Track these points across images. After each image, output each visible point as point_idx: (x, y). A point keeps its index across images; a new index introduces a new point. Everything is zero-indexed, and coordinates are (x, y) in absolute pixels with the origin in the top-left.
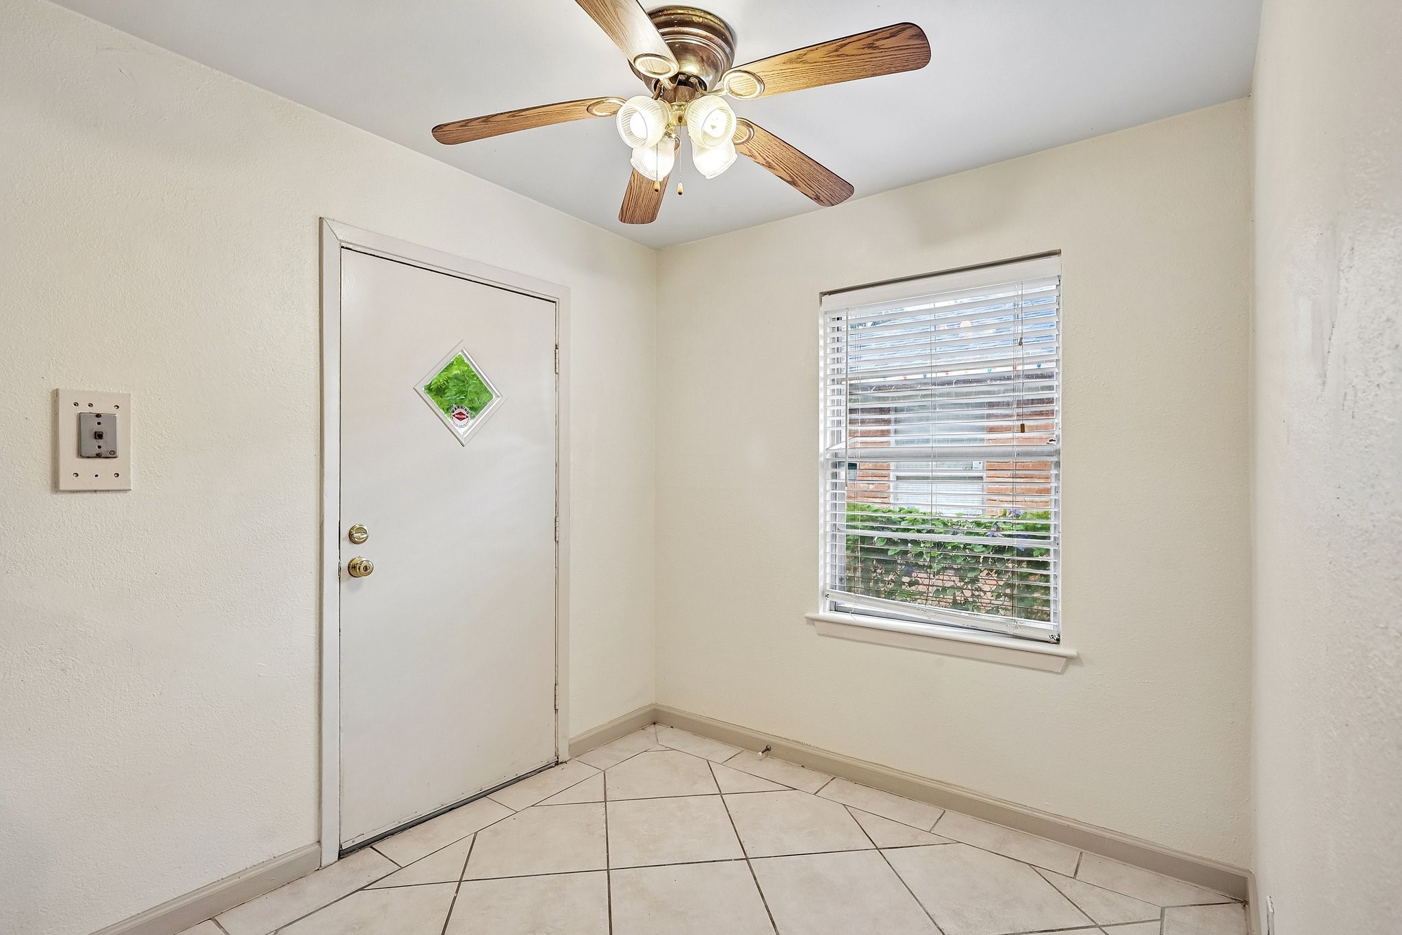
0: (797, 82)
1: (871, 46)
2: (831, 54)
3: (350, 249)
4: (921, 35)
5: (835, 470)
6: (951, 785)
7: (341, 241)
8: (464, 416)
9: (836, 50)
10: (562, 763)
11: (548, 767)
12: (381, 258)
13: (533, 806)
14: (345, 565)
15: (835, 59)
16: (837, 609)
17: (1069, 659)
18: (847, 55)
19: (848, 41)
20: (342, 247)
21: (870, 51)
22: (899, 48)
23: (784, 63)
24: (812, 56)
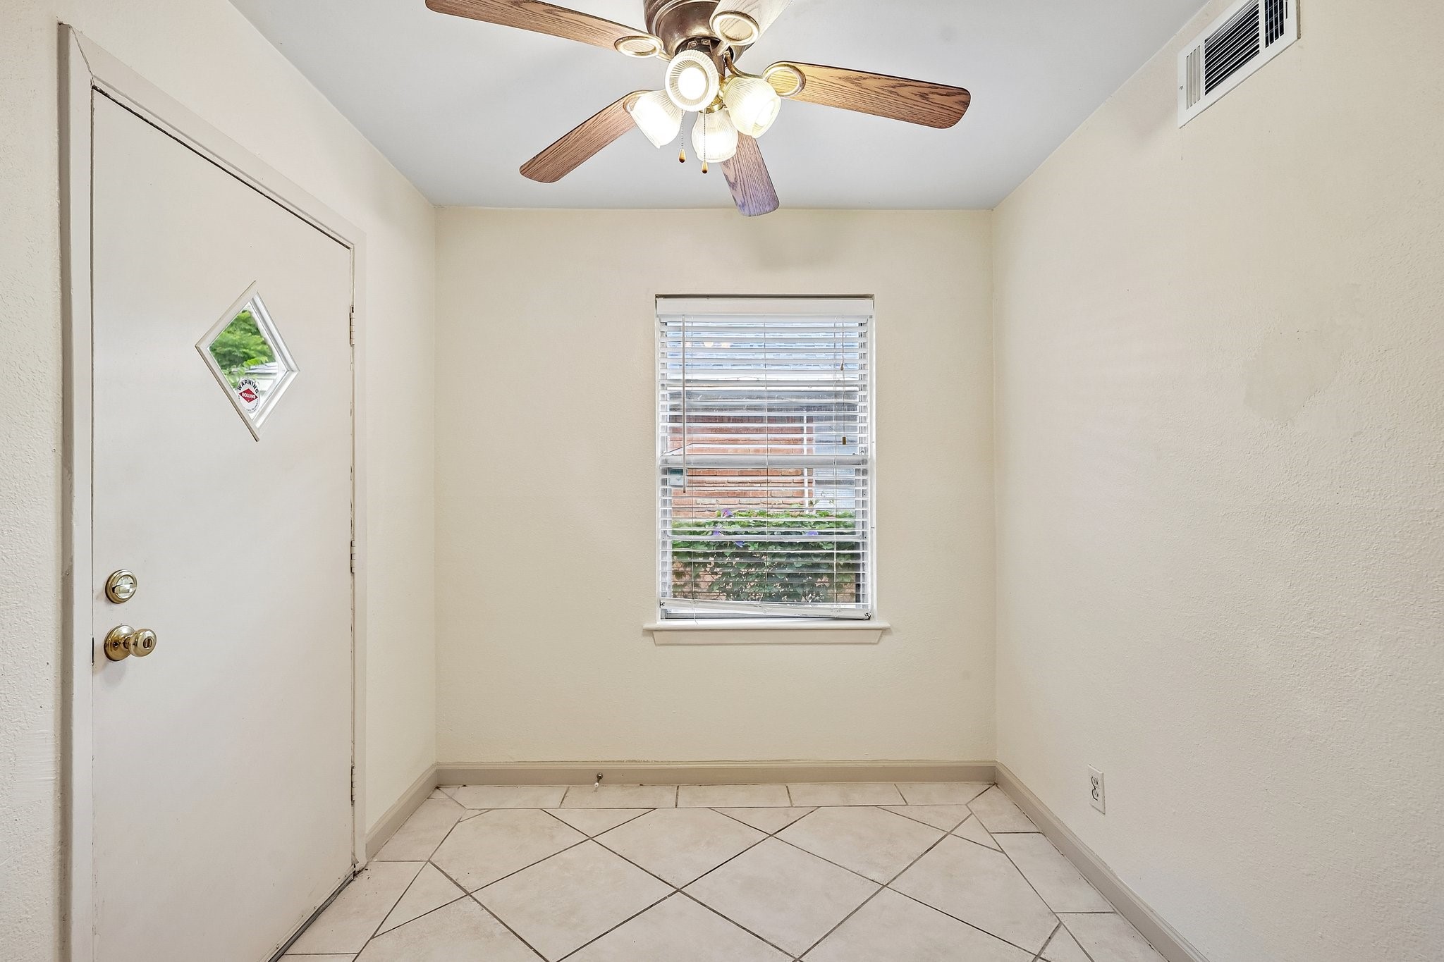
0: (834, 99)
1: (923, 96)
2: (888, 88)
3: (106, 95)
4: (966, 104)
5: (665, 477)
6: (789, 760)
7: (94, 77)
8: (252, 396)
9: (894, 87)
10: (359, 872)
11: (347, 882)
12: (152, 124)
13: (373, 937)
14: (100, 643)
15: (885, 93)
16: (668, 616)
17: (884, 631)
18: (898, 95)
19: (912, 83)
20: (94, 87)
21: (919, 99)
22: (942, 107)
23: (840, 78)
24: (872, 83)
